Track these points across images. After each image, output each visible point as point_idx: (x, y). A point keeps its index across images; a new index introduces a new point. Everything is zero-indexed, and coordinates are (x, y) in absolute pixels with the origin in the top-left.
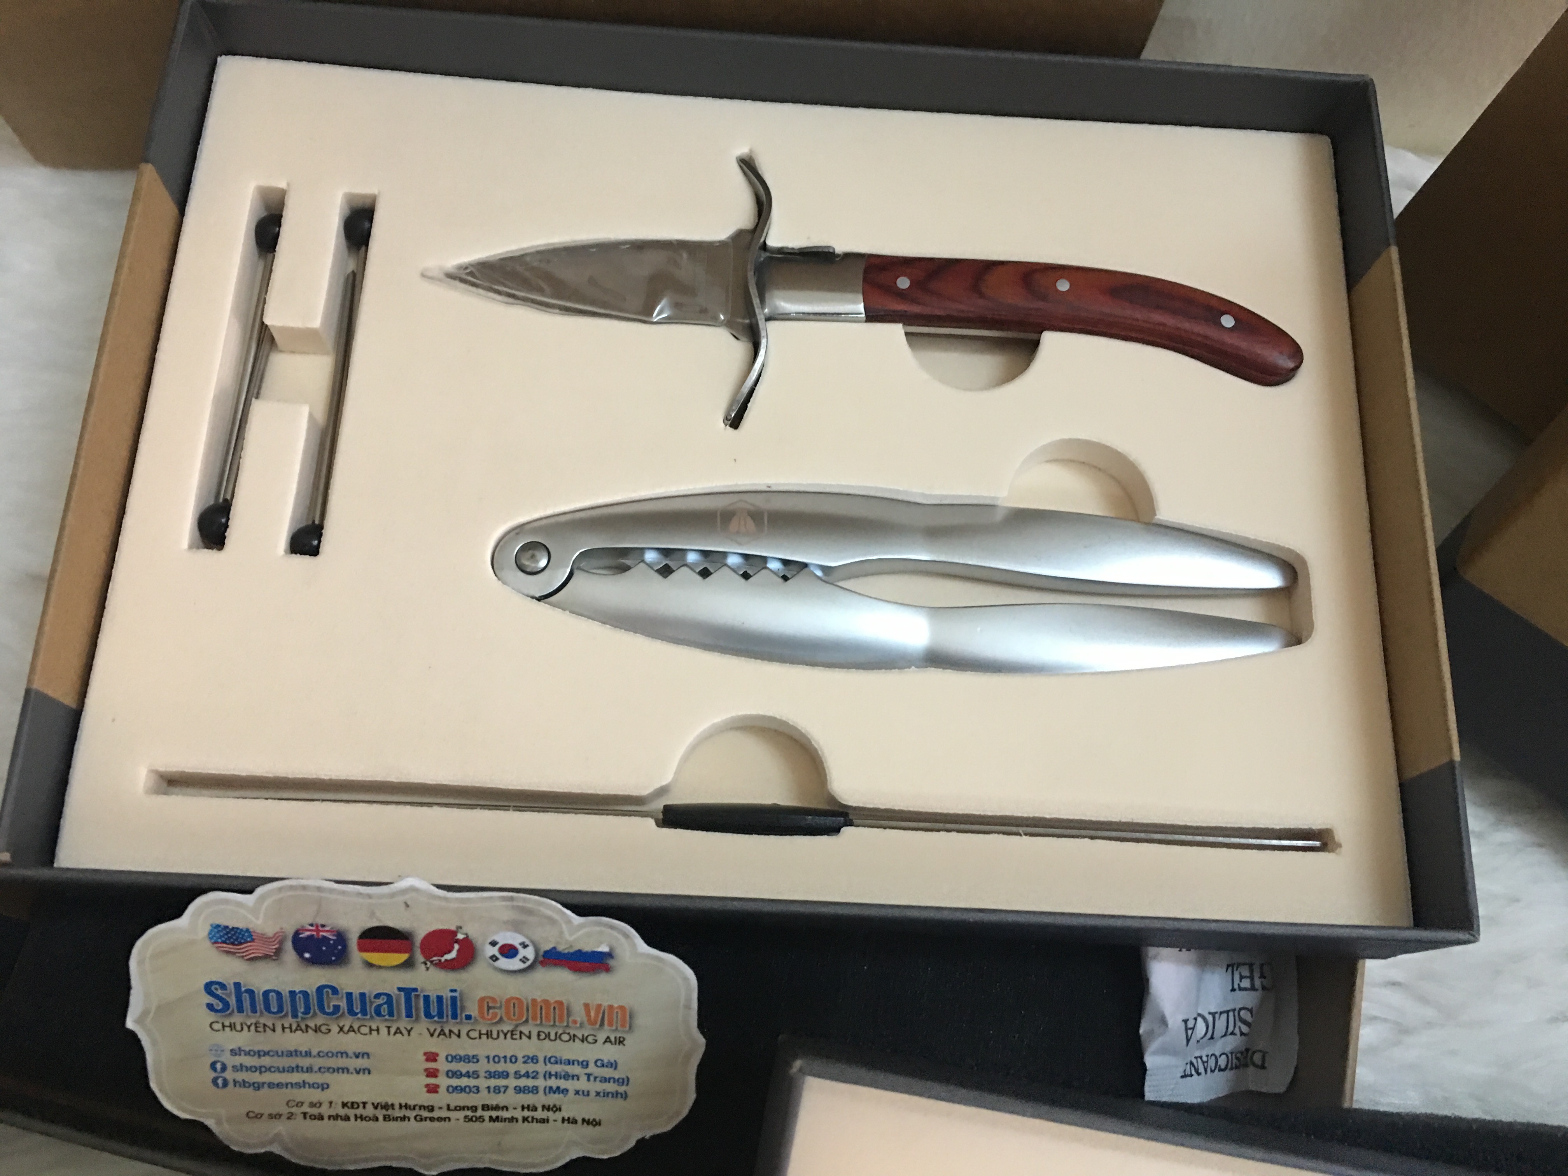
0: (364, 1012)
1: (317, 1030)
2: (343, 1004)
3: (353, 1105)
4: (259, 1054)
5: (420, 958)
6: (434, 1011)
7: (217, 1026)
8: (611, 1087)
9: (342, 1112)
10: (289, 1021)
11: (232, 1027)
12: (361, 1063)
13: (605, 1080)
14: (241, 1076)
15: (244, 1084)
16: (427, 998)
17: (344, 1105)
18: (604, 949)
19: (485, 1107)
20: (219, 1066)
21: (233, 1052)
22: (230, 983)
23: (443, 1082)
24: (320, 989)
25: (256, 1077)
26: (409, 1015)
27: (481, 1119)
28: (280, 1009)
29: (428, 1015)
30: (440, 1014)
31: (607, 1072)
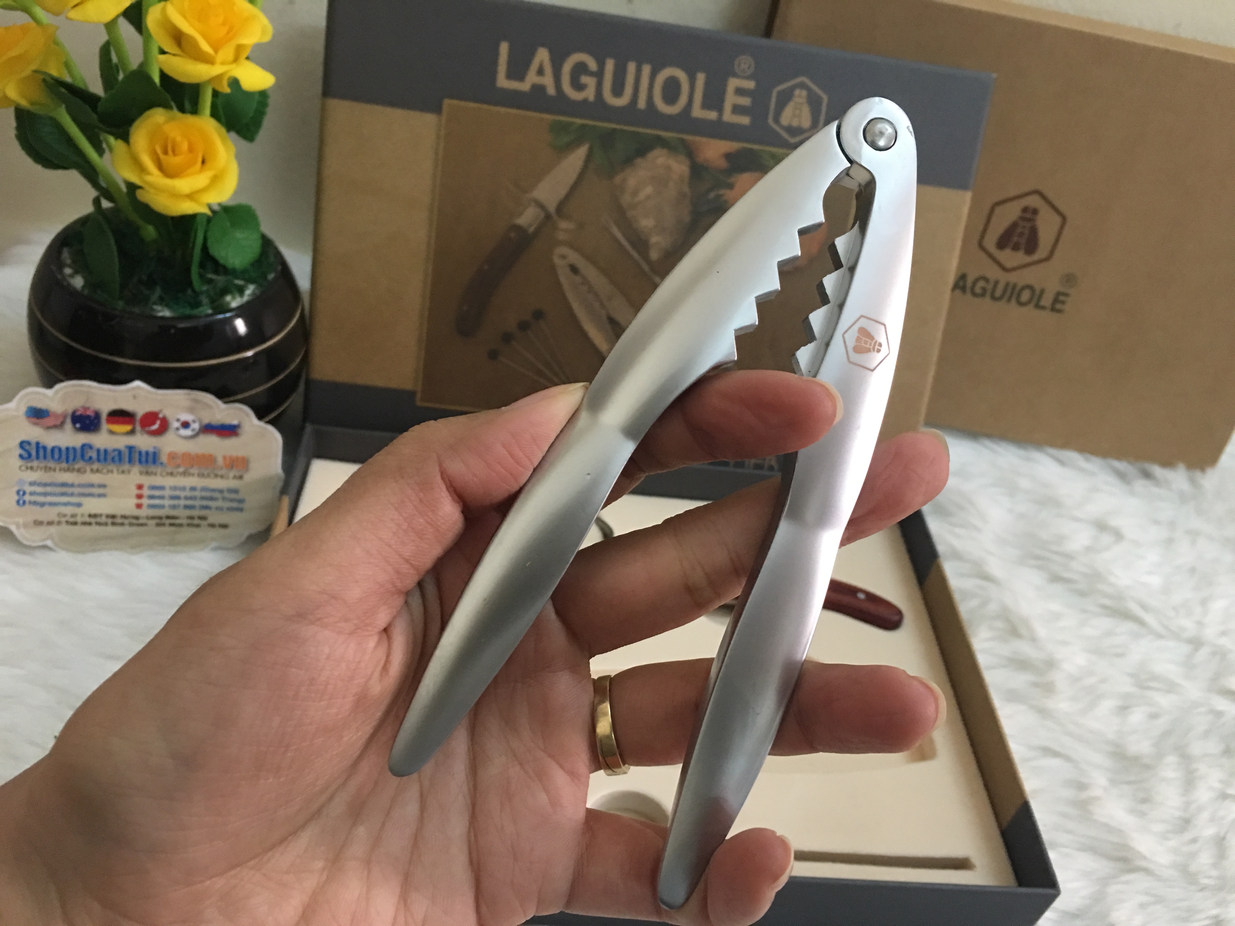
0: (105, 459)
1: (79, 471)
2: (94, 455)
3: (95, 516)
4: (45, 485)
5: (138, 428)
6: (143, 459)
7: (23, 468)
8: (235, 505)
9: (88, 520)
10: (64, 465)
11: (32, 468)
12: (101, 491)
13: (232, 500)
14: (34, 498)
15: (35, 503)
16: (140, 453)
17: (90, 516)
18: (235, 422)
19: (168, 517)
20: (21, 493)
21: (32, 484)
22: (33, 441)
23: (145, 501)
24: (83, 446)
25: (41, 499)
26: (130, 461)
27: (163, 525)
28: (60, 457)
29: (140, 462)
30: (147, 462)
31: (233, 496)
